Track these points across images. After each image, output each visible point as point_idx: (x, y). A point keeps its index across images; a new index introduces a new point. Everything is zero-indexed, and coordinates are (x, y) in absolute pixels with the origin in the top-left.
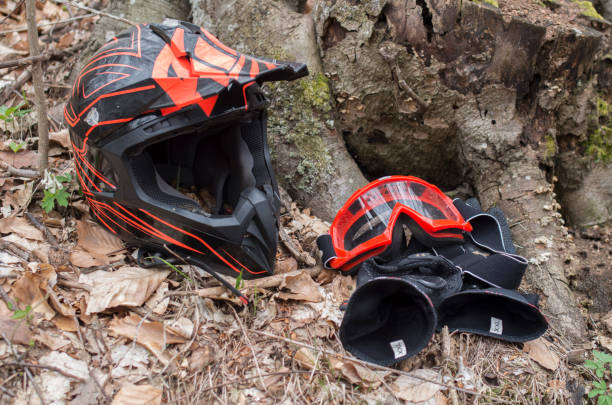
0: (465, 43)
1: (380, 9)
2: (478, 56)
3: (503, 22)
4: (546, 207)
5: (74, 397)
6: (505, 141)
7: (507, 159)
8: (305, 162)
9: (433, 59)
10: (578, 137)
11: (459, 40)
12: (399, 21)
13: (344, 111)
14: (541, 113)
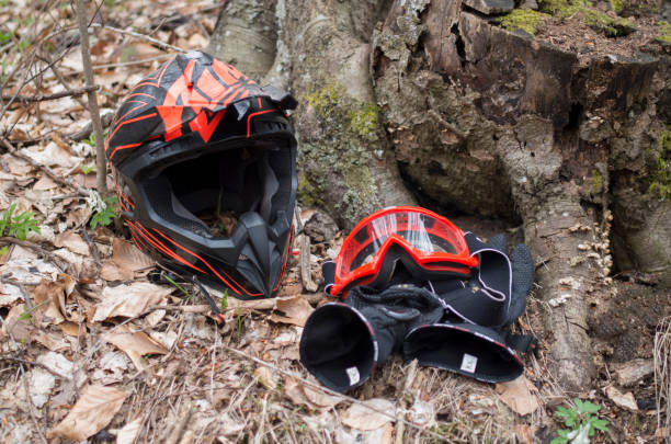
0: (496, 72)
1: (417, 38)
2: (511, 85)
3: (532, 48)
4: (581, 246)
5: (58, 393)
6: (543, 175)
7: (544, 194)
8: (350, 192)
9: (468, 89)
10: (636, 173)
11: (490, 69)
12: (435, 49)
13: (396, 142)
14: (586, 146)
